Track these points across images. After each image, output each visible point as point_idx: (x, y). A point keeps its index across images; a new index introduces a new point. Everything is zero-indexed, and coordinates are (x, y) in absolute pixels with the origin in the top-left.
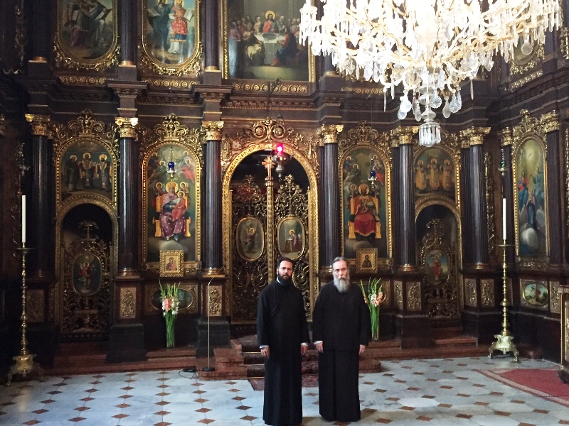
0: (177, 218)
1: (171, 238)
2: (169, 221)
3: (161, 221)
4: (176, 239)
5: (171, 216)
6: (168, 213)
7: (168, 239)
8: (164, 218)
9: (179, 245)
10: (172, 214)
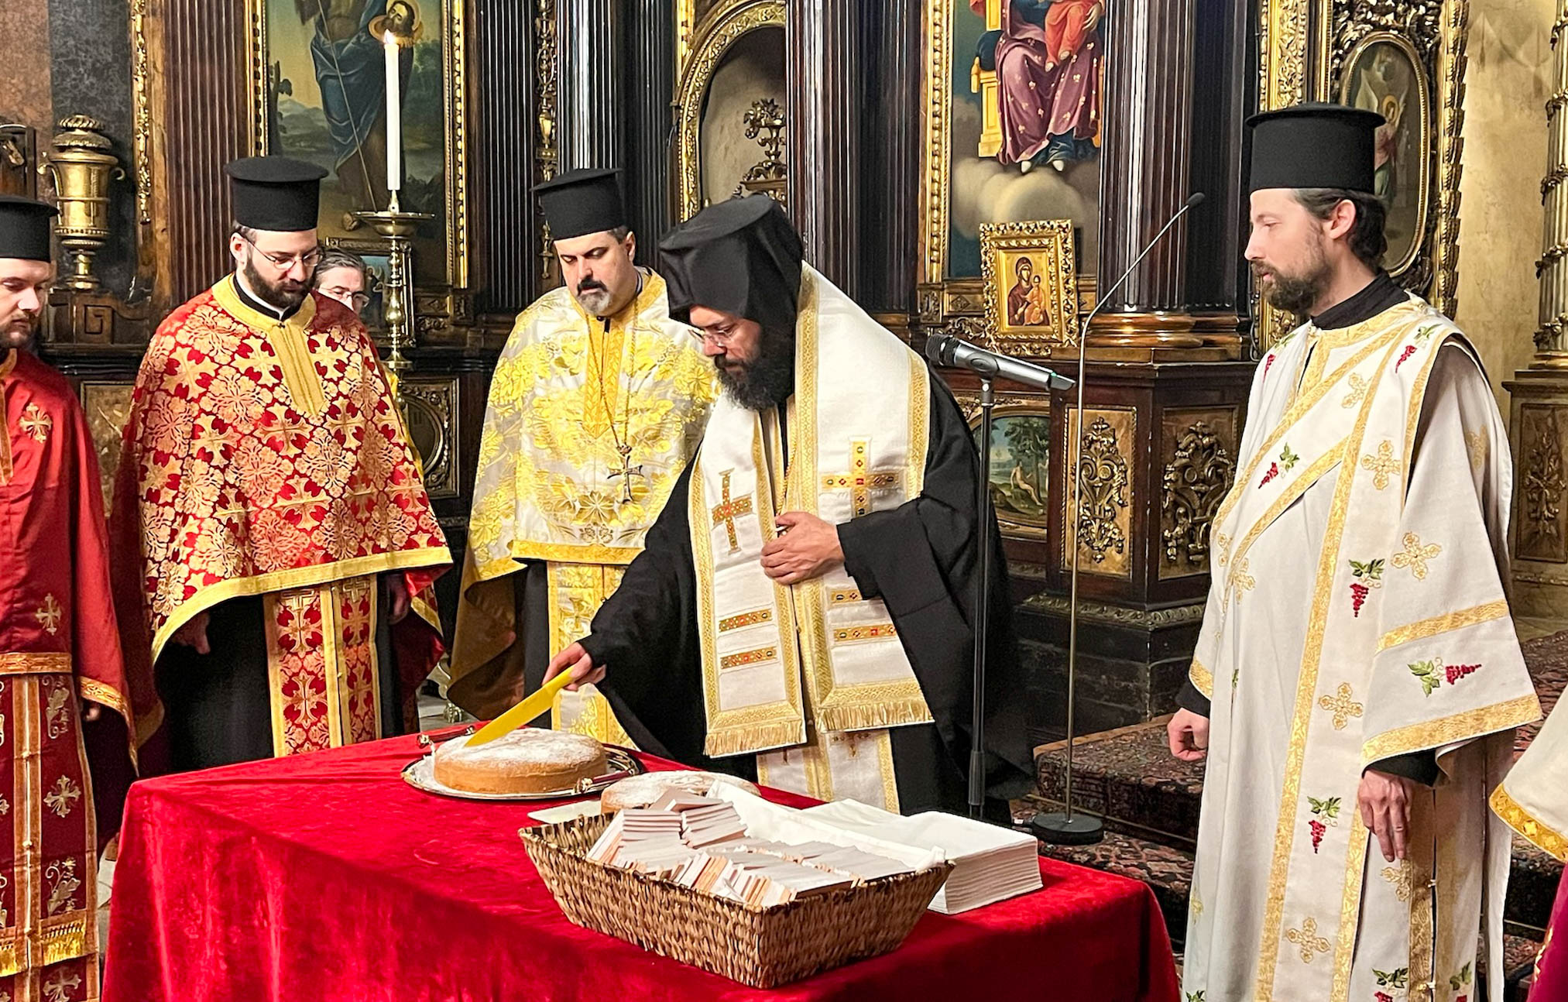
0: (1063, 54)
1: (1041, 161)
2: (1032, 71)
3: (1000, 76)
4: (1059, 165)
5: (1039, 47)
6: (1032, 33)
7: (1026, 166)
8: (1013, 60)
9: (1070, 196)
10: (1048, 37)
